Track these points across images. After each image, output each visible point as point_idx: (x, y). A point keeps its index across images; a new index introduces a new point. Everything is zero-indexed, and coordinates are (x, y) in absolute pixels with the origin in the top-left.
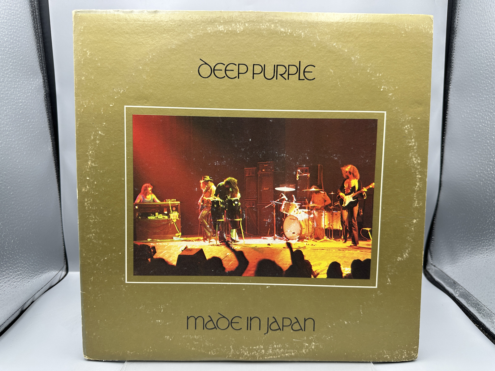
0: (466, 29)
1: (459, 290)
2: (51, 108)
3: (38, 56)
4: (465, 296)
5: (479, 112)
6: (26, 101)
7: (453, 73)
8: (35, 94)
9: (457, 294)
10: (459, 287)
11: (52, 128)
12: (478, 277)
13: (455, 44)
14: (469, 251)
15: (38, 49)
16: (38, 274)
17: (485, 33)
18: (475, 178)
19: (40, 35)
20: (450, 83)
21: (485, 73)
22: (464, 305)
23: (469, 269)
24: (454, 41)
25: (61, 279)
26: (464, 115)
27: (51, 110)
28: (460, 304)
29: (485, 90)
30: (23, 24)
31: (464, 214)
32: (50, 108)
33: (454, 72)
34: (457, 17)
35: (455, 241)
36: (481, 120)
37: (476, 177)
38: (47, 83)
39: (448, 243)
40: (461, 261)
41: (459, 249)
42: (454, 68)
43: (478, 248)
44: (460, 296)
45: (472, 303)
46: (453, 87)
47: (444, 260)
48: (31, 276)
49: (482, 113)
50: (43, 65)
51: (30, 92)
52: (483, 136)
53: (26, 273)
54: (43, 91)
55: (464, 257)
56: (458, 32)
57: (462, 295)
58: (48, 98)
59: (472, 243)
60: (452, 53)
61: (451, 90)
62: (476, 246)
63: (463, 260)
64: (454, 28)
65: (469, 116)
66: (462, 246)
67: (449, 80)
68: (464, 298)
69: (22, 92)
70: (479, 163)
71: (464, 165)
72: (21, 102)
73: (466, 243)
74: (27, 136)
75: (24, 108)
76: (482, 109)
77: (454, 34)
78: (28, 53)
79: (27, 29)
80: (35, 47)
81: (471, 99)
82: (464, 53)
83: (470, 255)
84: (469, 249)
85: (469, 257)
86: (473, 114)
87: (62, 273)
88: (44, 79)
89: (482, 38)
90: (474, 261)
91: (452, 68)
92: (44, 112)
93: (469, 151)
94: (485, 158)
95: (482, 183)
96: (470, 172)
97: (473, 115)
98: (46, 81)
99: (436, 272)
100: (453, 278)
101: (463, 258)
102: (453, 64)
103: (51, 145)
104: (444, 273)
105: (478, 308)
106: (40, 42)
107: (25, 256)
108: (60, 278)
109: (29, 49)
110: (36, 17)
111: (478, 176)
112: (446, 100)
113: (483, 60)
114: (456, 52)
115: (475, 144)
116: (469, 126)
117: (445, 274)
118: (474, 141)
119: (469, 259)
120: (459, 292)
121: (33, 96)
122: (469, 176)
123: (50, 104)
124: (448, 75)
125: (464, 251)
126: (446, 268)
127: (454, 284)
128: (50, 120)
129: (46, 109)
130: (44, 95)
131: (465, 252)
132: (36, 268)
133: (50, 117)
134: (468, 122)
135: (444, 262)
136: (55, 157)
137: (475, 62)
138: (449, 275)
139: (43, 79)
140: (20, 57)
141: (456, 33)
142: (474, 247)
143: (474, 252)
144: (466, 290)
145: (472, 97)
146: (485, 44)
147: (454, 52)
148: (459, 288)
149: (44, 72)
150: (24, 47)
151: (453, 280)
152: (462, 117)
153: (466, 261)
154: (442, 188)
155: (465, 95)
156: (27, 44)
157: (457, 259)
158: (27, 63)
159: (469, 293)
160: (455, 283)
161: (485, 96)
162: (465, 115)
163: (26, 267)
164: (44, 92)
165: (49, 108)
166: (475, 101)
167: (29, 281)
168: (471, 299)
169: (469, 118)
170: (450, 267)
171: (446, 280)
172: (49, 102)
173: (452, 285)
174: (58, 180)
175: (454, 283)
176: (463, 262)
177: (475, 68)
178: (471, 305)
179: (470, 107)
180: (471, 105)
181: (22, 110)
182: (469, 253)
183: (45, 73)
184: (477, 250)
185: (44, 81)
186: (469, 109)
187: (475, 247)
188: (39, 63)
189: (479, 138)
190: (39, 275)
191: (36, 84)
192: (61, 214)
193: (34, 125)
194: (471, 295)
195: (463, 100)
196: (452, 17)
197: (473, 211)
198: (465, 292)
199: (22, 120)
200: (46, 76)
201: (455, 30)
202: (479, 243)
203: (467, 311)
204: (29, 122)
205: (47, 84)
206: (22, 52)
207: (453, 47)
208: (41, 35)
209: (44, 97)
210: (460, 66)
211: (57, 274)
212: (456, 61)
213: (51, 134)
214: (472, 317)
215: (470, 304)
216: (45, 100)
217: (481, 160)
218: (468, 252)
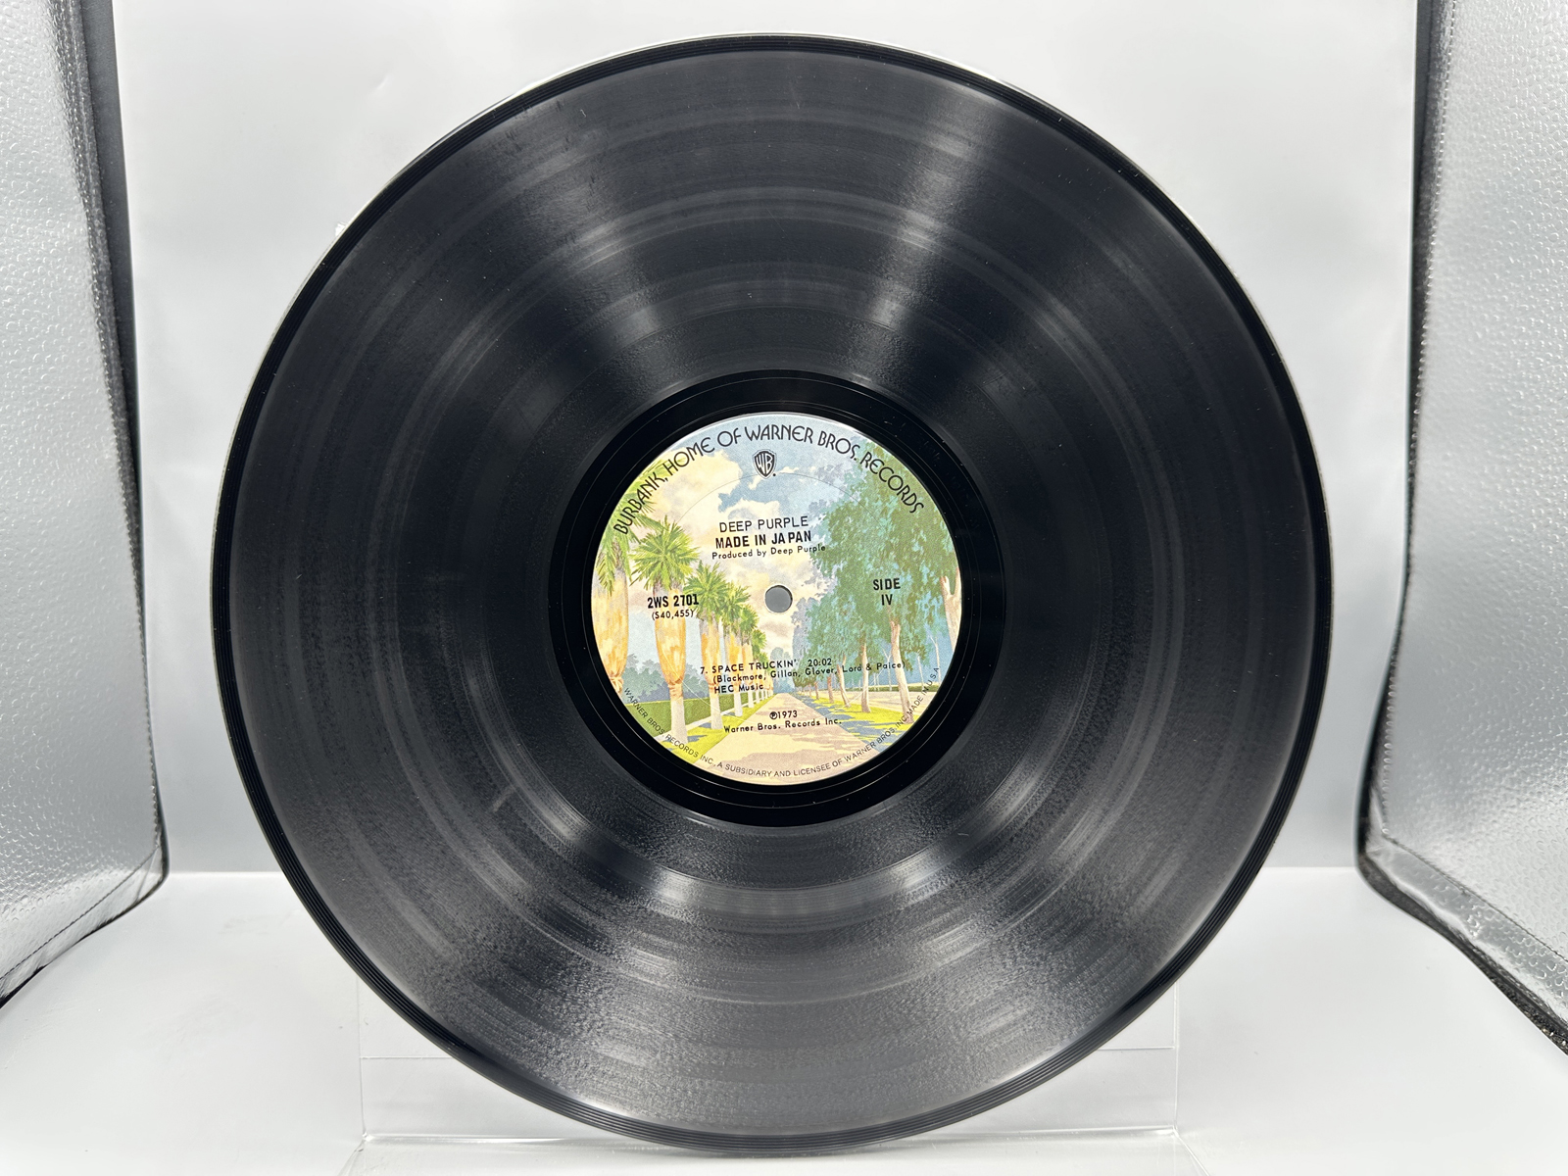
0: (1483, 49)
1: (1482, 918)
2: (117, 322)
3: (70, 148)
4: (1504, 936)
5: (1534, 317)
6: (28, 291)
7: (1443, 199)
8: (60, 270)
9: (1476, 930)
10: (1483, 908)
11: (119, 388)
12: (1546, 869)
13: (1445, 101)
14: (1513, 781)
15: (71, 124)
16: (57, 872)
17: (1546, 53)
18: (1529, 535)
19: (81, 80)
20: (1434, 232)
21: (1552, 186)
22: (1501, 967)
23: (1515, 845)
24: (1442, 95)
25: (141, 896)
26: (1484, 332)
27: (114, 330)
28: (1488, 966)
29: (1553, 239)
30: (20, 37)
31: (1493, 659)
32: (110, 321)
33: (1444, 194)
34: (1449, 17)
35: (1463, 751)
36: (1543, 342)
37: (1530, 532)
38: (101, 238)
39: (1441, 761)
40: (1485, 817)
41: (1477, 779)
42: (1445, 180)
43: (1543, 768)
44: (1484, 936)
45: (1528, 957)
46: (1441, 244)
47: (1427, 820)
48: (32, 880)
49: (1545, 319)
50: (88, 180)
51: (40, 262)
52: (1549, 393)
53: (16, 867)
54: (89, 265)
55: (1498, 802)
56: (1456, 63)
57: (1492, 934)
58: (105, 287)
59: (1522, 752)
60: (1435, 135)
61: (1435, 252)
62: (1539, 762)
63: (1494, 814)
64: (1440, 51)
65: (1502, 333)
66: (1487, 766)
67: (1429, 221)
68: (1499, 944)
69: (14, 261)
70: (1539, 482)
71: (1487, 495)
72: (10, 294)
73: (1501, 756)
74: (27, 406)
75: (19, 312)
76: (1545, 305)
77: (1441, 71)
78: (37, 134)
79: (33, 53)
80: (61, 118)
81: (1506, 275)
82: (1476, 129)
83: (1518, 796)
84: (1515, 775)
85: (1514, 802)
86: (1515, 323)
87: (145, 877)
88: (91, 223)
89: (1538, 70)
90: (1533, 816)
91: (1439, 181)
92: (89, 331)
93: (1503, 447)
94: (1560, 464)
95: (1551, 548)
96: (1511, 514)
97: (1515, 327)
98: (99, 232)
99: (1400, 863)
100: (1459, 879)
101: (1494, 809)
102: (1440, 169)
103: (114, 444)
104: (1427, 863)
105: (1549, 973)
106: (82, 104)
107: (12, 808)
108: (138, 893)
109: (39, 122)
110: (67, 21)
111: (1539, 526)
112: (1419, 288)
113: (1542, 142)
114: (1450, 127)
115: (1522, 423)
116: (1502, 366)
117: (1433, 867)
118: (1521, 413)
119: (1515, 810)
120: (1481, 924)
121: (53, 276)
122: (1506, 530)
123: (111, 308)
124: (1425, 207)
125: (1497, 784)
126: (1435, 848)
127: (1463, 898)
128: (113, 362)
129: (98, 323)
130: (91, 277)
131: (1500, 787)
132: (52, 852)
133: (112, 352)
134: (1497, 353)
135: (1428, 825)
136: (125, 483)
137: (1515, 154)
138: (1446, 871)
139: (89, 225)
140: (10, 144)
141: (1449, 67)
142: (1533, 766)
143: (1532, 783)
144: (1506, 917)
145: (1508, 267)
146: (1550, 89)
147: (1443, 128)
148: (1482, 911)
149: (94, 201)
150: (22, 111)
151: (1459, 884)
152: (1476, 339)
153: (1506, 815)
154: (1413, 578)
155: (1484, 264)
156: (33, 104)
157: (1474, 811)
158: (33, 165)
159: (1516, 924)
160: (1466, 894)
161: (1553, 261)
162: (1487, 330)
163: (14, 846)
164: (90, 268)
165: (107, 323)
166: (1519, 281)
167: (25, 896)
168: (1523, 945)
169: (1499, 337)
170: (1449, 844)
171: (1436, 888)
172: (110, 301)
173: (1458, 900)
174: (135, 561)
175: (1464, 894)
176: (1495, 821)
177: (1516, 173)
178: (1526, 965)
179: (1503, 302)
180: (1506, 297)
181: (13, 319)
182: (1516, 787)
183: (97, 206)
184: (1543, 775)
185: (93, 230)
186: (1498, 310)
187: (1536, 767)
188: (74, 171)
189: (1537, 401)
190: (60, 877)
191: (62, 239)
192: (146, 677)
193: (53, 371)
194: (1524, 933)
195: (1479, 284)
196: (1432, 18)
197: (1522, 645)
198: (1503, 922)
199: (12, 353)
200: (99, 215)
201: (1444, 56)
202: (1549, 751)
203: (1513, 987)
204: (39, 361)
205: (102, 242)
206: (16, 127)
207: (1441, 112)
208: (84, 82)
209: (90, 282)
210: (1466, 171)
211: (128, 877)
212: (1451, 157)
213: (113, 408)
214: (1531, 1006)
215: (1520, 961)
216: (95, 293)
217: (1547, 472)
218: (1509, 786)
